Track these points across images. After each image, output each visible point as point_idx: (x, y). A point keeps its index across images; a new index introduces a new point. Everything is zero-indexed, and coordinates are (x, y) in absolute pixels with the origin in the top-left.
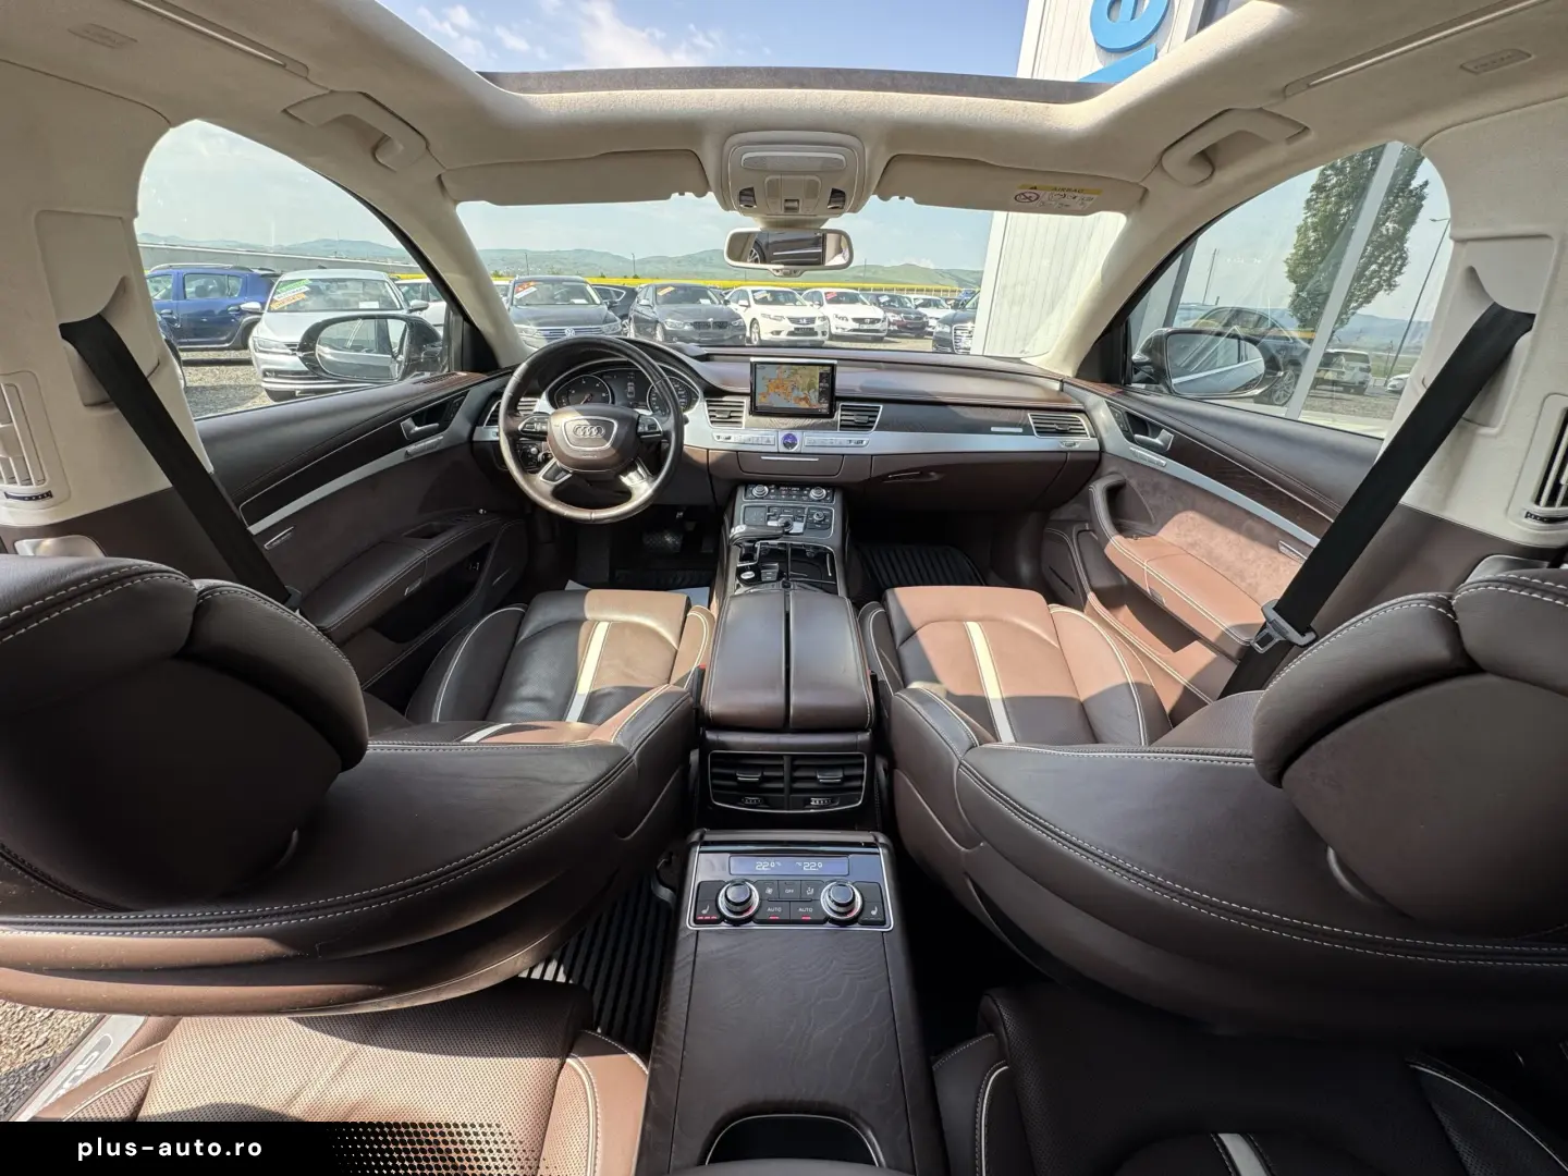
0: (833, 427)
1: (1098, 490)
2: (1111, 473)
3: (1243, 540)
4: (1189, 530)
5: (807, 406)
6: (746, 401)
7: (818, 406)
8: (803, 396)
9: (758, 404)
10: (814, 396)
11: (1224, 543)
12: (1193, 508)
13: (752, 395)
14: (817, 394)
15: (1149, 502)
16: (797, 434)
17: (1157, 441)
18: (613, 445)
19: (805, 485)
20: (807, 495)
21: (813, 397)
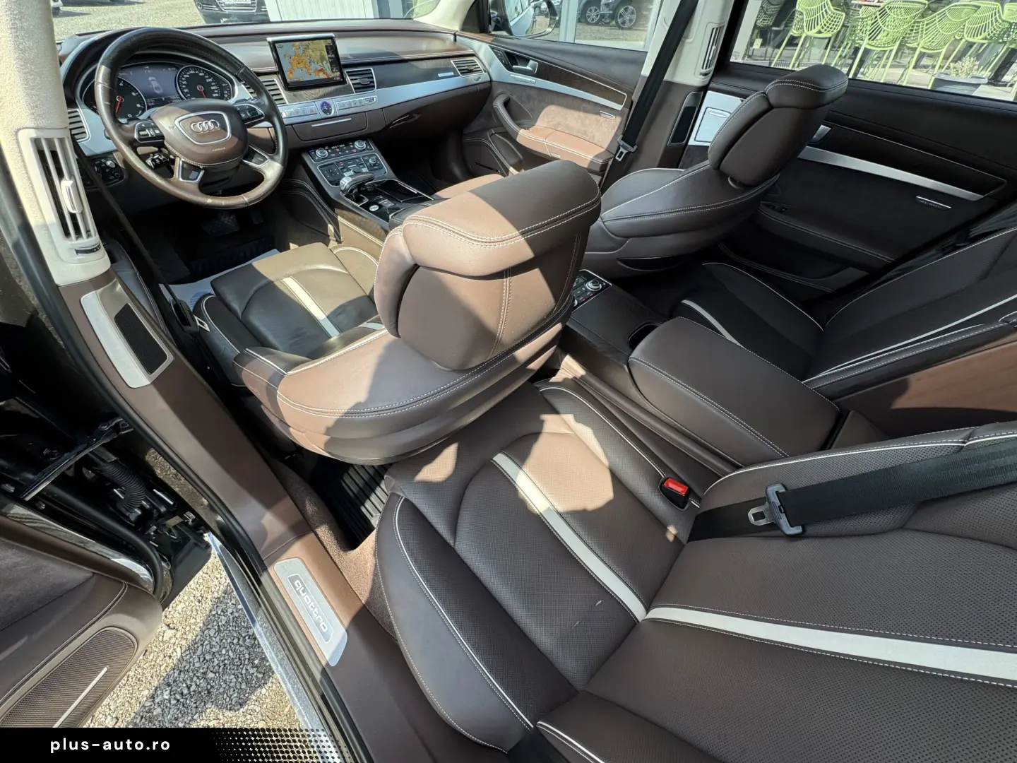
0: (348, 91)
1: (498, 104)
2: (500, 94)
3: (582, 114)
4: (553, 118)
5: (325, 77)
6: (277, 80)
7: (332, 75)
8: (320, 68)
9: (288, 81)
10: (327, 66)
11: (573, 118)
12: (552, 103)
13: (281, 71)
14: (329, 64)
15: (525, 107)
16: (328, 100)
17: (528, 68)
18: (233, 133)
19: (348, 141)
20: (354, 148)
21: (327, 68)
